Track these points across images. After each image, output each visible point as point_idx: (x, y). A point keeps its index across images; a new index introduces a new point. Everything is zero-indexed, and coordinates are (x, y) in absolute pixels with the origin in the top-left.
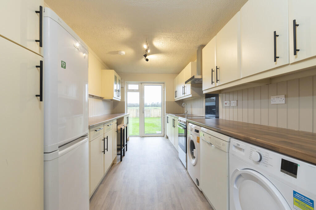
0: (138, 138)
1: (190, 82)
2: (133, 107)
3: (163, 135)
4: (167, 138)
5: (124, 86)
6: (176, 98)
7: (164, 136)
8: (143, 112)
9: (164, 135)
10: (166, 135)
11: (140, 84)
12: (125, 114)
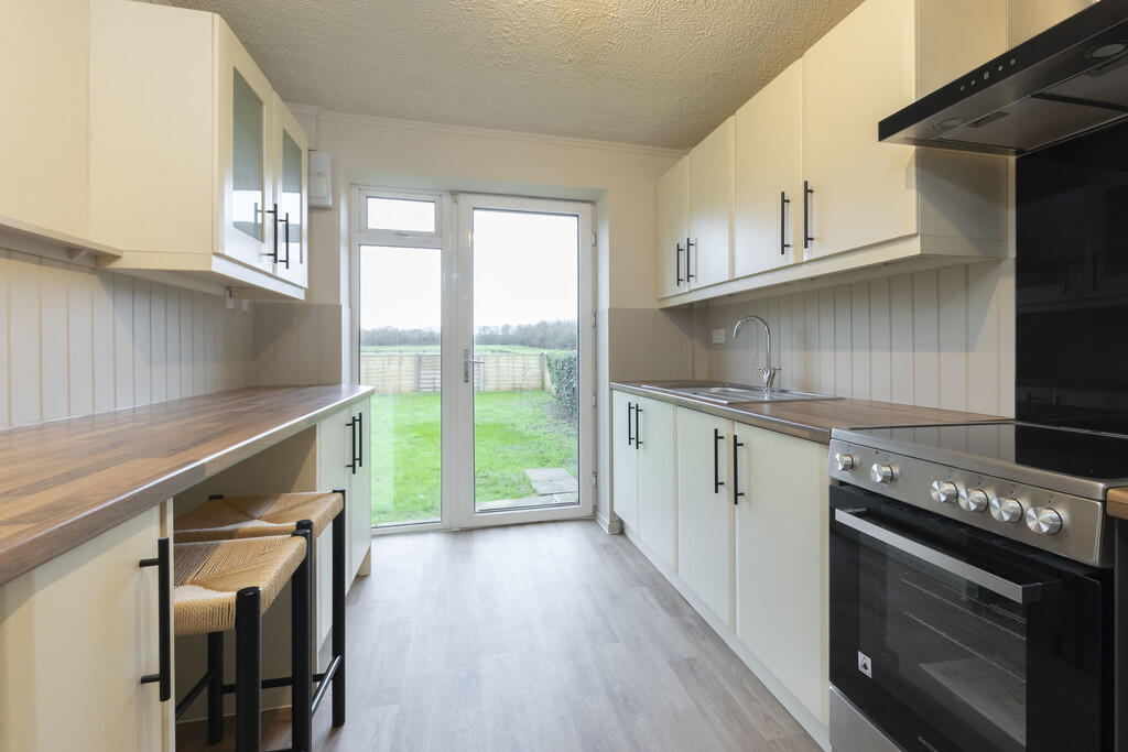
0: (433, 544)
1: (909, 132)
2: (400, 343)
3: (589, 512)
4: (619, 529)
5: (336, 200)
6: (684, 287)
7: (592, 519)
8: (466, 375)
9: (596, 509)
10: (613, 514)
11: (447, 199)
12: (346, 393)
